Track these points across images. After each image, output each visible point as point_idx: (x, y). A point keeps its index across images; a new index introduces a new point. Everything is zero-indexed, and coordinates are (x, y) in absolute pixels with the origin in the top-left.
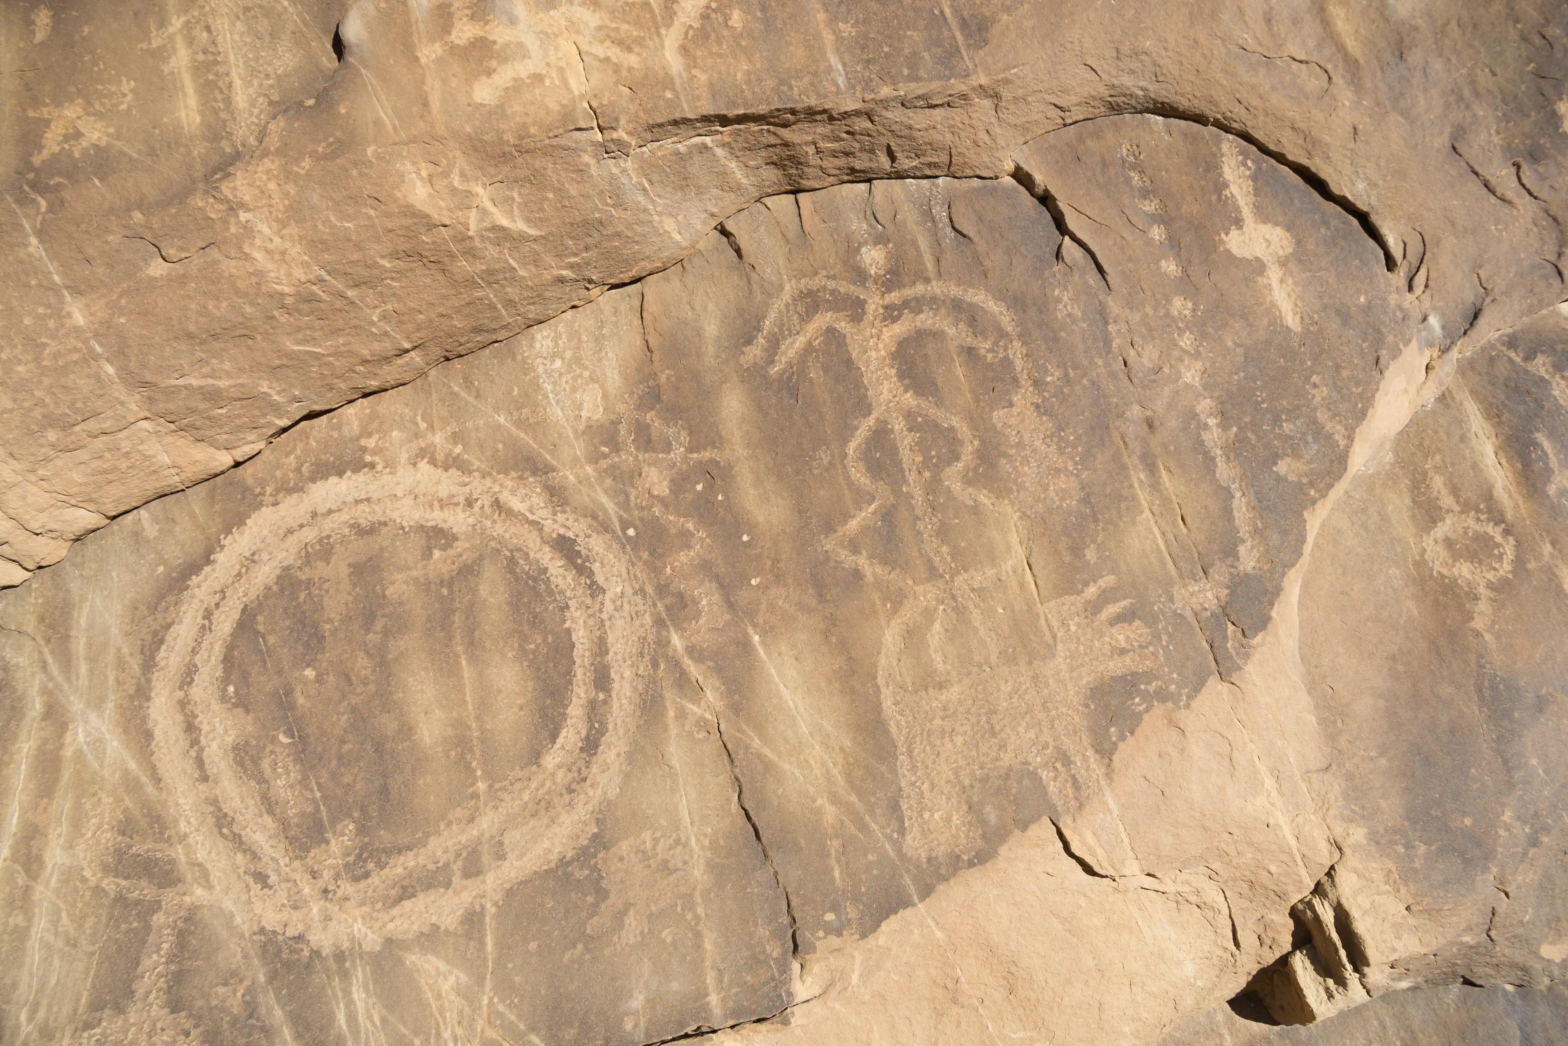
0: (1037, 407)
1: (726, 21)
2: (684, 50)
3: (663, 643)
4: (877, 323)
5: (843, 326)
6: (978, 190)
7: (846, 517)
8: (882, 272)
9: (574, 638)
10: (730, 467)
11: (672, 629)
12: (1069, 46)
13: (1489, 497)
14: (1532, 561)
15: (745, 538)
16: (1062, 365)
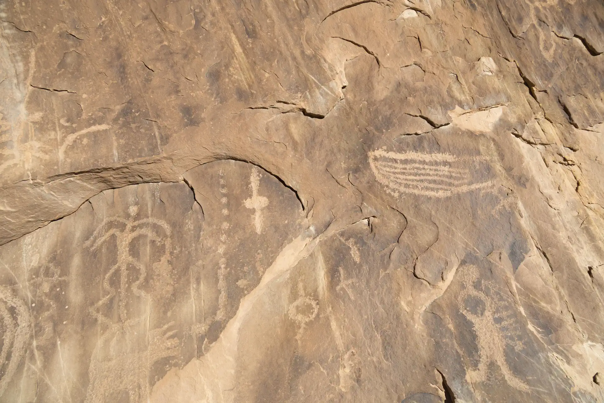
0: (168, 261)
1: (81, 142)
2: (65, 152)
3: (30, 344)
4: (128, 232)
5: (118, 233)
6: (171, 186)
7: (99, 299)
8: (135, 215)
9: (4, 342)
10: (69, 282)
11: (34, 339)
12: (196, 142)
13: (315, 291)
14: (322, 314)
15: (67, 307)
16: (181, 247)
